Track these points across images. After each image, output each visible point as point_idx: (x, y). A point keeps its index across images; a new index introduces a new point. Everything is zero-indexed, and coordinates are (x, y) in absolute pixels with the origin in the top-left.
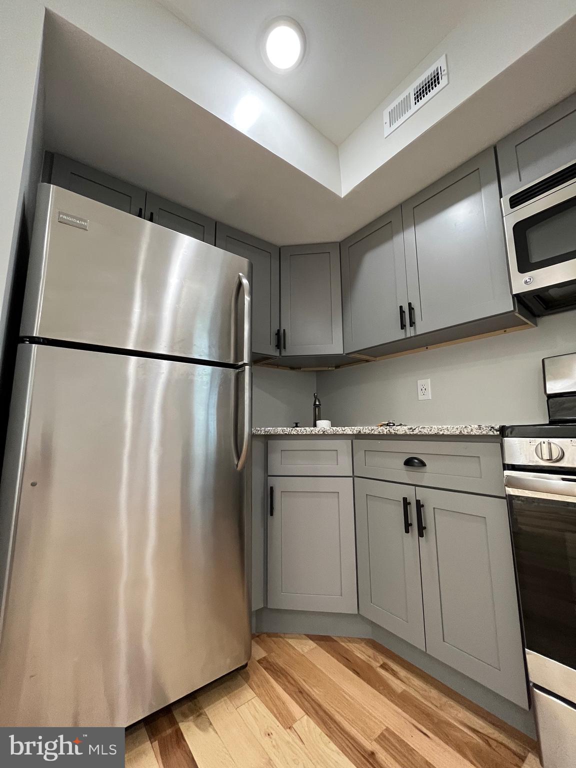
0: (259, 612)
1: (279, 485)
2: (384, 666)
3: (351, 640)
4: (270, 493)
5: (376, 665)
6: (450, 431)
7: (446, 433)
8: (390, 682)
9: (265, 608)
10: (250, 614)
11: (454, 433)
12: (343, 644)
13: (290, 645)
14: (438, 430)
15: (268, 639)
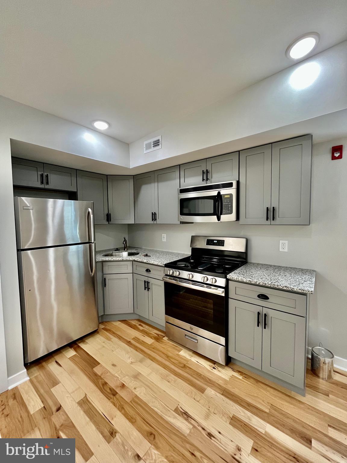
0: (102, 316)
1: (107, 277)
2: (140, 325)
3: (131, 320)
4: (104, 280)
5: (137, 325)
8: (140, 328)
9: (104, 314)
10: (98, 317)
12: (129, 321)
13: (113, 324)
15: (105, 323)
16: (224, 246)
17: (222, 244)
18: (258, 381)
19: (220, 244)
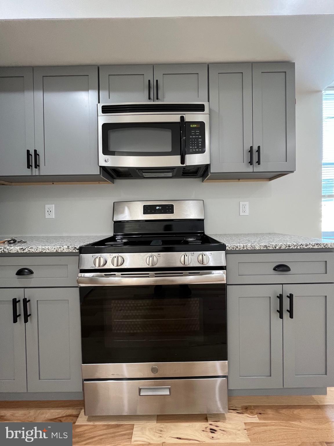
6: (50, 250)
7: (47, 251)
11: (52, 252)
14: (42, 250)
16: (173, 213)
17: (170, 211)
18: (277, 408)
19: (167, 211)
